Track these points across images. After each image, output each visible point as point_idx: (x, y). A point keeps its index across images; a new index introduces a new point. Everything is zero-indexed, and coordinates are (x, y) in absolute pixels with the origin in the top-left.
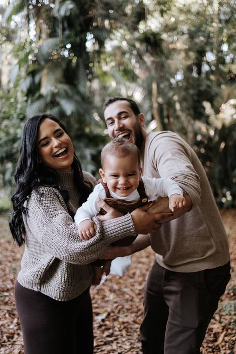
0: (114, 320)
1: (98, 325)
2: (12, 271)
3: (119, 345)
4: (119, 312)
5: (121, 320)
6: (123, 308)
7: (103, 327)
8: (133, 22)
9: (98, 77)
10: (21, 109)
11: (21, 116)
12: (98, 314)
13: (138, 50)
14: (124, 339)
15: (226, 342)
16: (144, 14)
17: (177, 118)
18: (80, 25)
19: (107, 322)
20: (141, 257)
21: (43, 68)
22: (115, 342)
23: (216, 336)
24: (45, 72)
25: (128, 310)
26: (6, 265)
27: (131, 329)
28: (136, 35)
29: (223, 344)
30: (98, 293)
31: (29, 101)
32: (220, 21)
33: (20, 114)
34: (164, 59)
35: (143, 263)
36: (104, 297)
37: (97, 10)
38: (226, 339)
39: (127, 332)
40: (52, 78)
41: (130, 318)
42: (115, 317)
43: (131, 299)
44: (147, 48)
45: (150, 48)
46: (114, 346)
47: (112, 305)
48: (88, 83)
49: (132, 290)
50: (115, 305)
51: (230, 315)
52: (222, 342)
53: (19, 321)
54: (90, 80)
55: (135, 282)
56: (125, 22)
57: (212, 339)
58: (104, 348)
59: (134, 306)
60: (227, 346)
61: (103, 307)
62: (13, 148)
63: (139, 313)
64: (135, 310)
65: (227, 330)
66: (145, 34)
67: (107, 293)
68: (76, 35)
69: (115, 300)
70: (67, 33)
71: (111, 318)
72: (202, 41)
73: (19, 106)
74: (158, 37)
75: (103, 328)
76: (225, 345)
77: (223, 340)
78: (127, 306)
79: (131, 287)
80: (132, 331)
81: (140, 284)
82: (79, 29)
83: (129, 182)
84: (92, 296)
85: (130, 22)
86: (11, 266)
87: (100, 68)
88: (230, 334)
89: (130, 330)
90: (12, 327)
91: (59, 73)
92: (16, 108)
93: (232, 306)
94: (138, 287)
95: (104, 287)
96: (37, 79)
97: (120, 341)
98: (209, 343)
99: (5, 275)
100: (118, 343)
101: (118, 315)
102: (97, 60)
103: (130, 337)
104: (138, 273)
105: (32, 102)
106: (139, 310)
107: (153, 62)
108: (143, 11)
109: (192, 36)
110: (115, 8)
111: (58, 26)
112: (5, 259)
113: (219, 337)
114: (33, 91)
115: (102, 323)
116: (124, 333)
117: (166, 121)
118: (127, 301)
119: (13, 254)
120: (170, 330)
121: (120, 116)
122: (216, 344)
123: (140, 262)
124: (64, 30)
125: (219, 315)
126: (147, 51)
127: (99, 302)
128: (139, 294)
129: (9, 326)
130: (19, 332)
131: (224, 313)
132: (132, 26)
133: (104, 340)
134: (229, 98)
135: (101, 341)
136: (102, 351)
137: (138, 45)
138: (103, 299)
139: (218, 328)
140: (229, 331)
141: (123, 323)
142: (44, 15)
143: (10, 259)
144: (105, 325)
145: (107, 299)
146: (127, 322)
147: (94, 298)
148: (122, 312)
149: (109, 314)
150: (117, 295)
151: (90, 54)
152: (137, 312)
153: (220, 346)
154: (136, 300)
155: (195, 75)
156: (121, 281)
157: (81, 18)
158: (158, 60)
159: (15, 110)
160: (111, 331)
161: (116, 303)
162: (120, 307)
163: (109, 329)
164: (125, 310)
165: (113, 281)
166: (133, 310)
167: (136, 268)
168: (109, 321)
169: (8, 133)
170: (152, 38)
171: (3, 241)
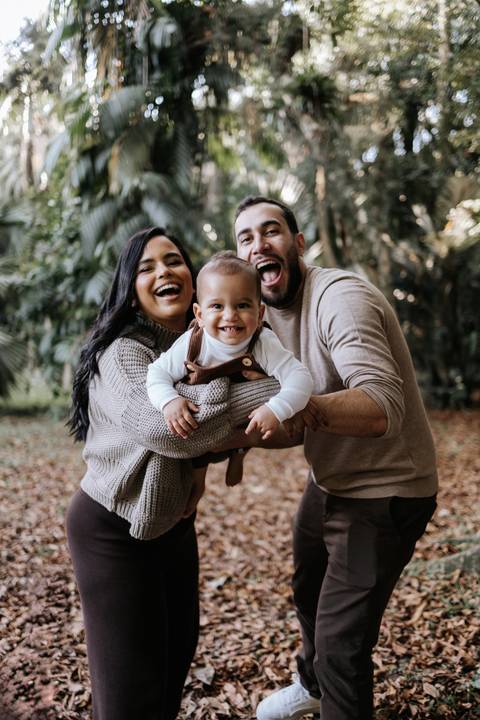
0: (238, 588)
1: (212, 595)
2: (60, 511)
3: (245, 624)
4: (247, 576)
5: (250, 587)
6: (253, 570)
7: (220, 597)
8: (279, 56)
9: (213, 158)
10: (70, 220)
11: (71, 235)
12: (210, 579)
13: (289, 109)
14: (254, 616)
15: (426, 620)
16: (300, 40)
17: (360, 236)
18: (183, 62)
19: (227, 591)
20: (290, 491)
21: (111, 143)
22: (239, 620)
23: (410, 610)
24: (115, 150)
25: (263, 573)
26: (50, 502)
27: (268, 601)
28: (286, 80)
29: (421, 622)
30: (211, 548)
31: (85, 206)
32: (451, 47)
33: (71, 230)
34: (336, 126)
35: (292, 500)
36: (222, 553)
37: (213, 33)
38: (426, 615)
39: (260, 604)
40: (128, 161)
41: (267, 585)
42: (240, 583)
43: (267, 556)
44: (305, 104)
45: (310, 105)
46: (238, 625)
47: (235, 566)
48: (195, 170)
49: (270, 543)
50: (241, 565)
51: (437, 579)
52: (419, 620)
53: (78, 590)
54: (199, 164)
55: (277, 531)
56: (265, 56)
57: (402, 616)
58: (221, 627)
59: (274, 568)
60: (427, 626)
61: (219, 569)
62: (56, 293)
63: (283, 577)
64: (276, 573)
65: (429, 603)
66: (301, 79)
67: (227, 547)
68: (174, 81)
69: (242, 558)
70: (157, 75)
71: (233, 585)
72: (414, 86)
73: (66, 214)
74: (326, 85)
75: (220, 599)
76: (424, 624)
77: (422, 616)
78: (261, 567)
79: (269, 539)
80: (267, 604)
81: (285, 533)
82: (179, 68)
83: (239, 318)
84: (200, 552)
85: (274, 57)
86: (58, 504)
87: (219, 140)
88: (433, 608)
89: (265, 603)
91: (142, 153)
92: (61, 219)
93: (443, 566)
94: (281, 539)
95: (221, 538)
96: (100, 164)
97: (247, 618)
98: (395, 622)
99: (49, 518)
100: (244, 621)
101: (245, 580)
102: (211, 126)
103: (264, 613)
104: (283, 515)
105: (91, 207)
106: (281, 574)
107: (316, 132)
108: (299, 35)
109: (397, 75)
110: (248, 28)
111: (141, 62)
112: (46, 492)
113: (413, 613)
114: (93, 185)
115: (218, 592)
116: (255, 606)
117: (339, 242)
118: (262, 559)
119: (60, 484)
120: (328, 588)
121: (264, 230)
122: (409, 622)
123: (286, 499)
124: (151, 70)
125: (419, 579)
126: (306, 111)
127: (213, 561)
128: (283, 549)
130: (78, 603)
131: (426, 578)
132: (278, 64)
133: (221, 616)
134: (463, 197)
135: (217, 618)
136: (218, 631)
137: (287, 99)
138: (220, 556)
139: (415, 599)
140: (433, 604)
141: (254, 592)
143: (57, 492)
144: (223, 596)
145: (226, 557)
146: (261, 591)
147: (204, 555)
148: (252, 576)
149: (229, 579)
150: (245, 551)
151: (200, 115)
152: (278, 577)
153: (416, 626)
154: (278, 557)
155: (400, 151)
156: (253, 529)
157: (184, 49)
158: (323, 129)
159: (60, 224)
160: (232, 604)
161: (241, 562)
162: (249, 568)
163: (229, 601)
164: (257, 573)
165: (238, 528)
166: (271, 573)
167: (279, 508)
168: (229, 588)
169: (46, 267)
170: (314, 85)
171: (40, 462)
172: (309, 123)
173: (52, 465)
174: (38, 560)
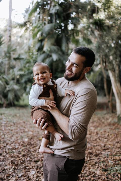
8: (89, 14)
10: (35, 58)
11: (35, 62)
13: (92, 28)
17: (110, 63)
24: (46, 40)
26: (19, 134)
28: (91, 21)
31: (39, 54)
33: (34, 60)
37: (72, 9)
44: (96, 27)
45: (97, 27)
56: (85, 14)
66: (95, 20)
73: (34, 56)
82: (63, 18)
86: (21, 135)
90: (11, 170)
91: (53, 41)
99: (17, 140)
107: (99, 34)
108: (95, 9)
111: (53, 17)
112: (20, 131)
114: (40, 49)
117: (104, 64)
126: (96, 29)
129: (10, 170)
132: (89, 16)
137: (91, 26)
142: (47, 13)
143: (22, 131)
157: (65, 14)
158: (101, 33)
159: (32, 59)
169: (29, 70)
170: (98, 22)
171: (21, 121)
172: (97, 32)
173: (24, 122)
174: (8, 156)
